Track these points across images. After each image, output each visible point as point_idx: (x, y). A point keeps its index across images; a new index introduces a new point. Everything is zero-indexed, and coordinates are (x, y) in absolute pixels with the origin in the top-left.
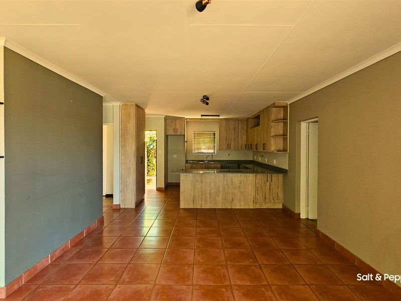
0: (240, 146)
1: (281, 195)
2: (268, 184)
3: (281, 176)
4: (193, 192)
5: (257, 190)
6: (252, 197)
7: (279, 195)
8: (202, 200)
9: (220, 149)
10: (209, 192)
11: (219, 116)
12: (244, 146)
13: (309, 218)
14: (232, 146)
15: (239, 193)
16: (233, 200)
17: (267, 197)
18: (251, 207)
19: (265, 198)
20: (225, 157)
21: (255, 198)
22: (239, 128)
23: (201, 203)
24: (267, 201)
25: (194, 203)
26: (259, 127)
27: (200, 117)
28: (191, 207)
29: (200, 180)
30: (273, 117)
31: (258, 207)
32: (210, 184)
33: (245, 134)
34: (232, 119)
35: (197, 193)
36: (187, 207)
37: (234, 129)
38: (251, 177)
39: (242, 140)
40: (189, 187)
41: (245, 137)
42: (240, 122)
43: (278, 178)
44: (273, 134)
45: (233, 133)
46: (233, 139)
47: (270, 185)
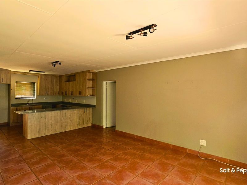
0: (55, 93)
1: (91, 119)
2: (85, 114)
3: (91, 109)
4: (38, 126)
5: (79, 118)
6: (77, 122)
7: (90, 119)
8: (45, 130)
9: (40, 94)
10: (50, 123)
11: (44, 72)
12: (57, 93)
13: (107, 127)
14: (49, 93)
15: (70, 121)
16: (66, 126)
17: (85, 121)
18: (77, 128)
19: (84, 122)
20: (43, 100)
21: (78, 122)
22: (54, 81)
23: (44, 132)
24: (85, 123)
25: (39, 133)
26: (75, 82)
27: (29, 72)
28: (37, 136)
29: (44, 117)
30: (87, 78)
31: (80, 127)
32: (51, 118)
33: (58, 85)
34: (49, 75)
35: (42, 126)
36: (33, 137)
37: (51, 82)
38: (76, 111)
39: (56, 89)
40: (36, 122)
41: (58, 87)
42: (55, 77)
43: (90, 110)
44: (87, 87)
45: (50, 84)
46: (50, 88)
47: (86, 114)
